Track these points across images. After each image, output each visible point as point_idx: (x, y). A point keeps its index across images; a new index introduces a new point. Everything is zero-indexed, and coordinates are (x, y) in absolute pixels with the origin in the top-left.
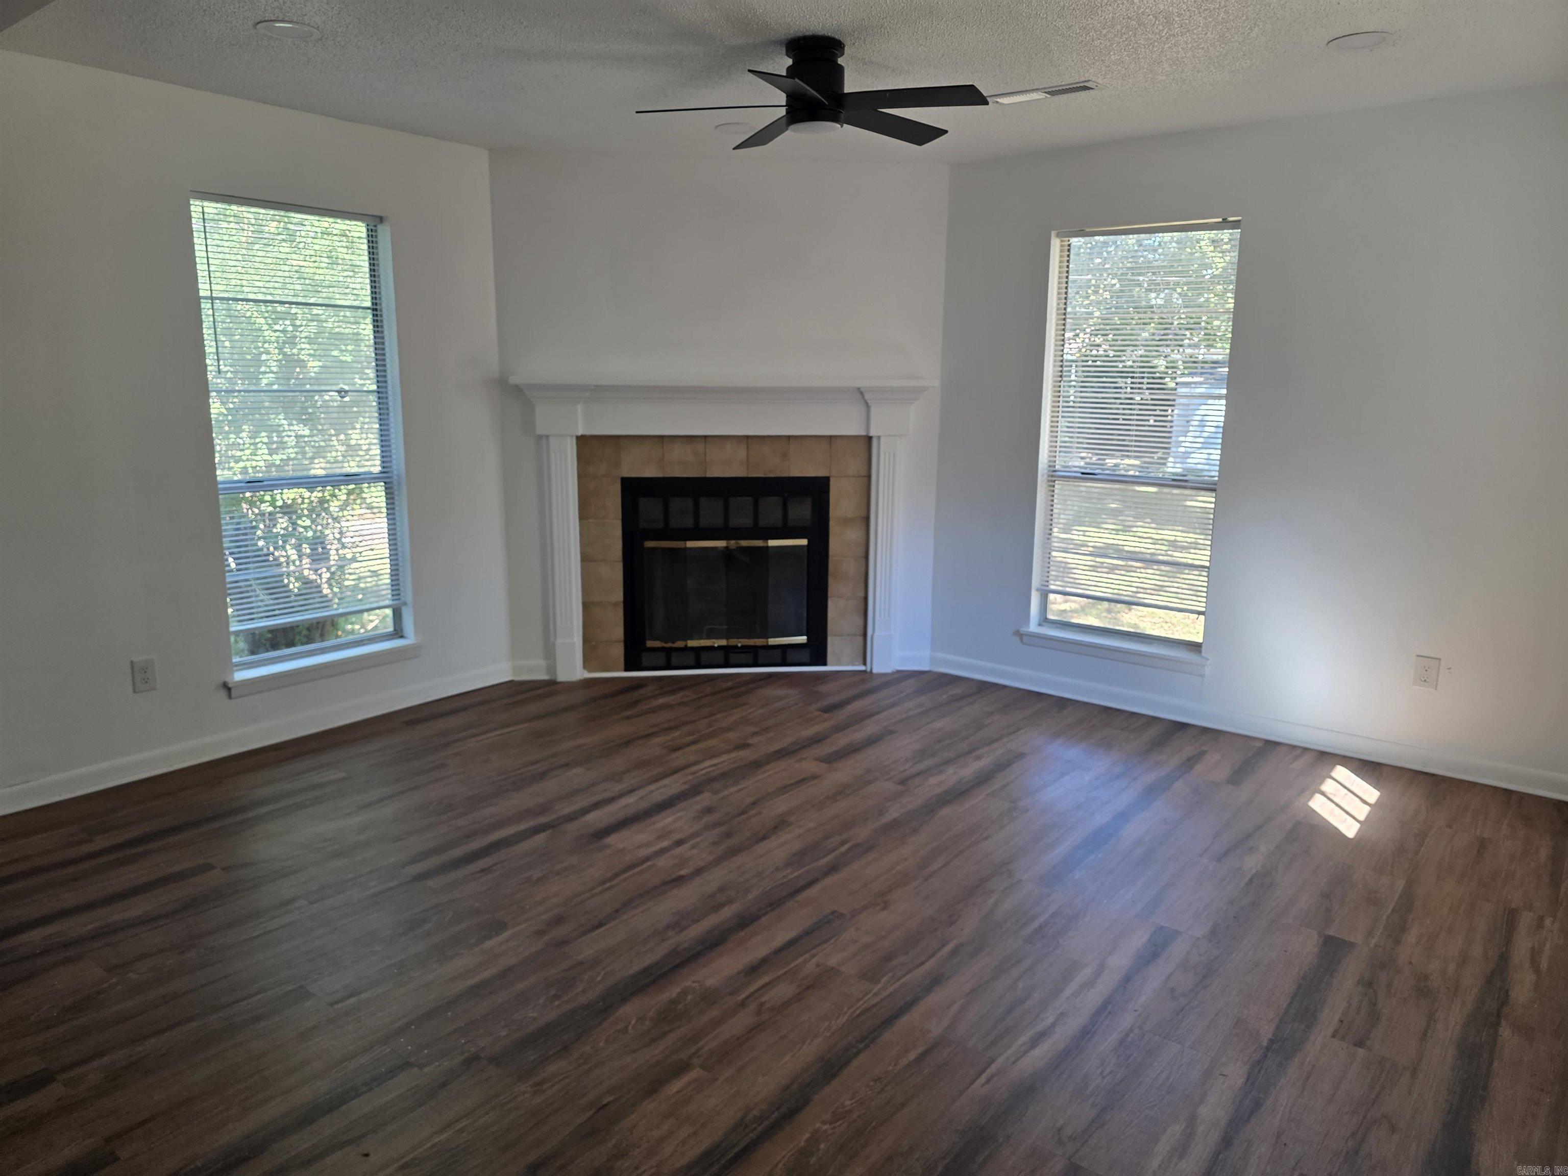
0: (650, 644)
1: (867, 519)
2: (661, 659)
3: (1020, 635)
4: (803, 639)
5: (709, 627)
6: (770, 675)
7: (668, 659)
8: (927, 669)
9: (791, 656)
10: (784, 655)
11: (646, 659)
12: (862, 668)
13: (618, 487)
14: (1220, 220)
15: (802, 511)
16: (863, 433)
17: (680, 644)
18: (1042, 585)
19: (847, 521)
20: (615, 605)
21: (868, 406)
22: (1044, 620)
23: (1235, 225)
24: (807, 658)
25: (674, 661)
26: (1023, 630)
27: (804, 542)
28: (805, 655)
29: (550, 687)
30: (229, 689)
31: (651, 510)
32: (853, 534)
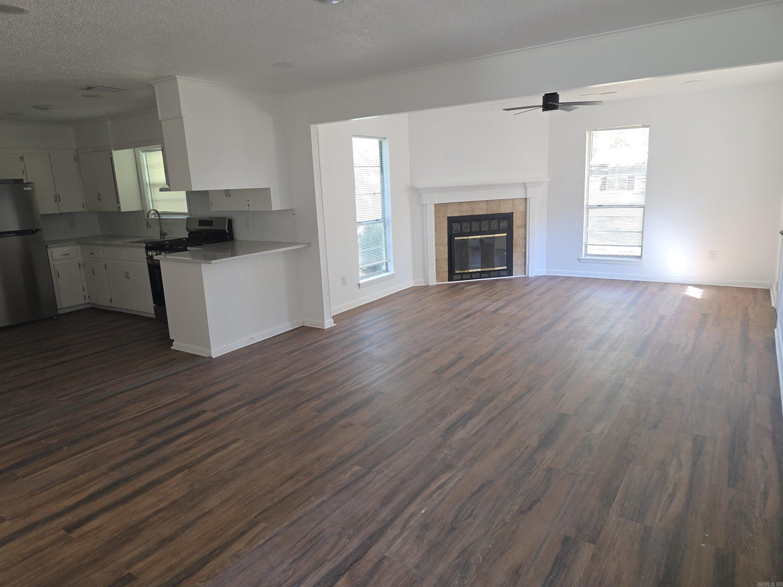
0: (456, 272)
1: (525, 226)
2: (459, 277)
3: (579, 260)
4: (506, 267)
5: (473, 265)
6: (496, 280)
7: (462, 277)
8: (545, 275)
9: (501, 273)
10: (499, 273)
11: (455, 277)
12: (525, 276)
13: (446, 220)
14: (642, 125)
15: (504, 224)
16: (525, 197)
17: (466, 271)
18: (585, 243)
19: (518, 227)
20: (445, 259)
21: (526, 188)
22: (586, 254)
23: (647, 126)
24: (506, 274)
25: (464, 277)
26: (580, 258)
27: (506, 234)
28: (506, 273)
29: (426, 288)
30: (359, 285)
31: (457, 227)
32: (521, 231)
